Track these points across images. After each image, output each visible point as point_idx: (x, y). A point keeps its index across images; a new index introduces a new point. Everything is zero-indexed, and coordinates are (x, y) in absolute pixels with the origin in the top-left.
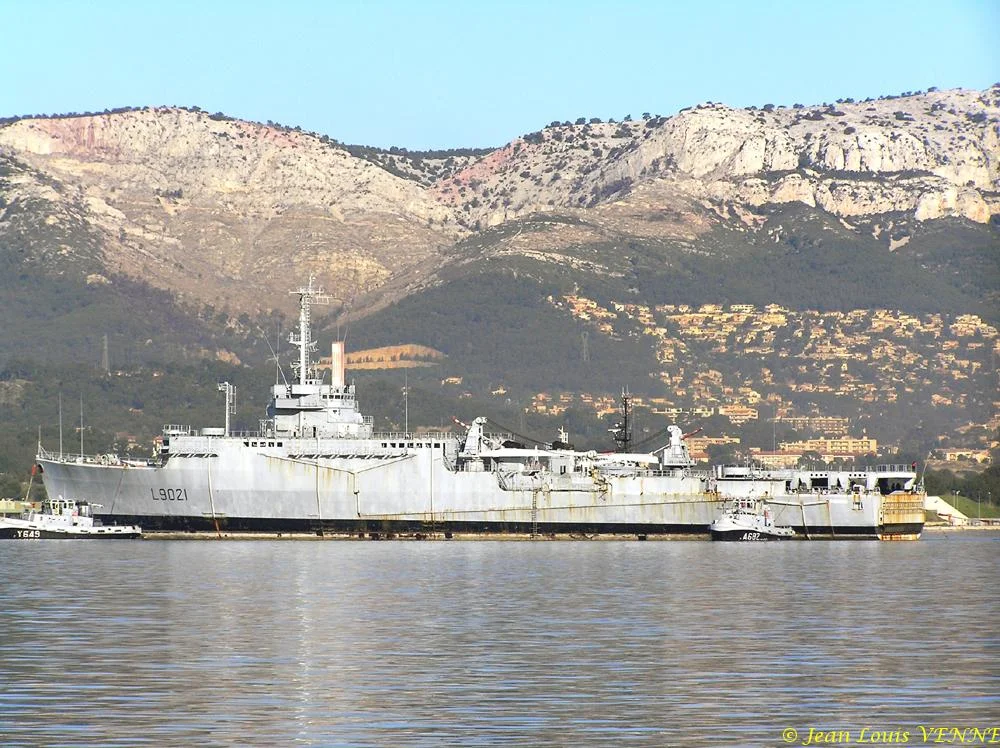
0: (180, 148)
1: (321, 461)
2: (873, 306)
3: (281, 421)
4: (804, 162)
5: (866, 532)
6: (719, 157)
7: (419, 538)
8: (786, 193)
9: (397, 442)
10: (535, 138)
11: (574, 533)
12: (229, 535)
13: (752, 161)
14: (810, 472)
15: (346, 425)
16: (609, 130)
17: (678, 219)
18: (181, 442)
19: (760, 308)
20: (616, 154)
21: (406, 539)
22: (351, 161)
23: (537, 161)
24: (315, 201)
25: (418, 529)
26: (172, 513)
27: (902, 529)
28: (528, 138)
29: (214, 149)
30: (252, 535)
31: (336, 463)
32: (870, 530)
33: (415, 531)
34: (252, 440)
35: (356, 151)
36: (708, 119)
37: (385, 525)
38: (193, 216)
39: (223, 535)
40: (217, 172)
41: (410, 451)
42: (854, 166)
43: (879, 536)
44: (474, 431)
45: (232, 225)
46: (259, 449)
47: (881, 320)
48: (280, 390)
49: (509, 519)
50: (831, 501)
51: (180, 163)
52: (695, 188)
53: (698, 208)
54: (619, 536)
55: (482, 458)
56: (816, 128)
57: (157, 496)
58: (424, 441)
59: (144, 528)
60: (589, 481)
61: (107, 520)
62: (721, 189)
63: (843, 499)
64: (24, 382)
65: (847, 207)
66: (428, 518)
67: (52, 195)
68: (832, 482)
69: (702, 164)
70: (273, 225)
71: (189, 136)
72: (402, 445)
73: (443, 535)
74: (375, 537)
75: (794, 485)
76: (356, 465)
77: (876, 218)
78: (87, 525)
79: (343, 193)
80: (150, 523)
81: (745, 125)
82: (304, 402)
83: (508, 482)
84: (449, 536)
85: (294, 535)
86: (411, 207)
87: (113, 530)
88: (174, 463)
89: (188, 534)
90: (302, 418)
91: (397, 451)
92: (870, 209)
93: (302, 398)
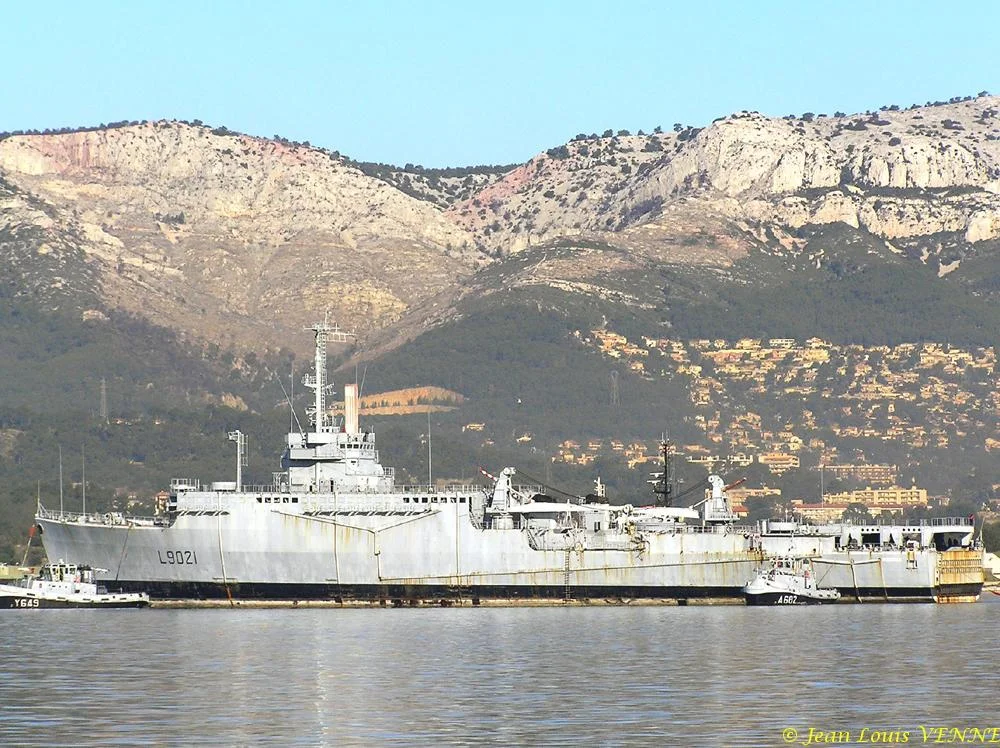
0: (180, 167)
1: (339, 519)
2: (921, 339)
3: (297, 474)
4: (846, 177)
5: (922, 594)
6: (755, 172)
7: (444, 604)
8: (827, 214)
9: (420, 497)
10: (559, 153)
11: (609, 597)
12: (242, 602)
13: (790, 177)
14: (861, 527)
15: (365, 478)
16: (638, 144)
17: (713, 242)
18: (190, 498)
19: (802, 343)
20: (645, 170)
21: (431, 606)
22: (364, 181)
23: (561, 179)
24: (326, 225)
25: (443, 594)
26: (181, 578)
27: (959, 590)
28: (551, 153)
29: (218, 168)
30: (267, 602)
31: (355, 521)
32: (926, 591)
33: (439, 597)
34: (265, 495)
35: (369, 169)
36: (745, 132)
37: (409, 590)
38: (196, 244)
39: (235, 602)
40: (221, 194)
41: (434, 507)
42: (900, 182)
43: (935, 598)
44: (502, 484)
45: (237, 254)
46: (273, 506)
47: (931, 355)
48: (294, 439)
49: (540, 582)
50: (883, 560)
51: (181, 184)
52: (730, 208)
53: (733, 230)
54: (658, 601)
55: (511, 514)
56: (859, 140)
57: (165, 558)
58: (449, 495)
59: (152, 595)
60: (625, 538)
61: (112, 586)
62: (758, 209)
63: (896, 556)
64: (17, 432)
65: (893, 228)
66: (454, 582)
67: (44, 221)
68: (884, 538)
69: (737, 182)
70: (281, 253)
71: (189, 155)
72: (425, 500)
73: (470, 601)
74: (398, 605)
75: (844, 541)
76: (375, 522)
77: (924, 240)
78: (90, 593)
79: (356, 217)
80: (158, 589)
81: (784, 136)
82: (320, 453)
83: (538, 540)
84: (476, 603)
85: (311, 602)
86: (427, 232)
87: (117, 598)
88: (182, 522)
89: (198, 602)
90: (318, 471)
91: (420, 507)
92: (917, 230)
93: (318, 447)
